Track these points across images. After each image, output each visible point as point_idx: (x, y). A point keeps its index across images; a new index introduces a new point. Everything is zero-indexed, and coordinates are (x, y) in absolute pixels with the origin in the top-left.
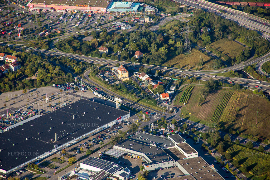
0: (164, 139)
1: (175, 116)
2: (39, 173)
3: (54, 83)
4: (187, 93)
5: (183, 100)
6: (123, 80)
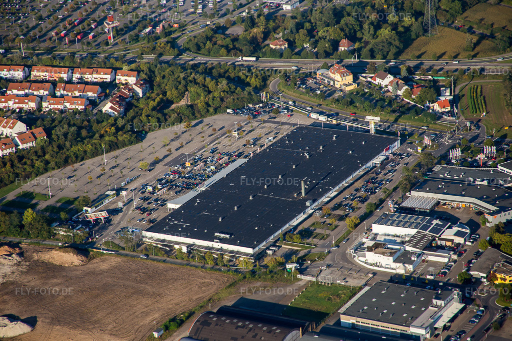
0: (492, 172)
1: (478, 135)
2: (306, 248)
3: (228, 108)
4: (477, 97)
5: (478, 109)
6: (348, 89)
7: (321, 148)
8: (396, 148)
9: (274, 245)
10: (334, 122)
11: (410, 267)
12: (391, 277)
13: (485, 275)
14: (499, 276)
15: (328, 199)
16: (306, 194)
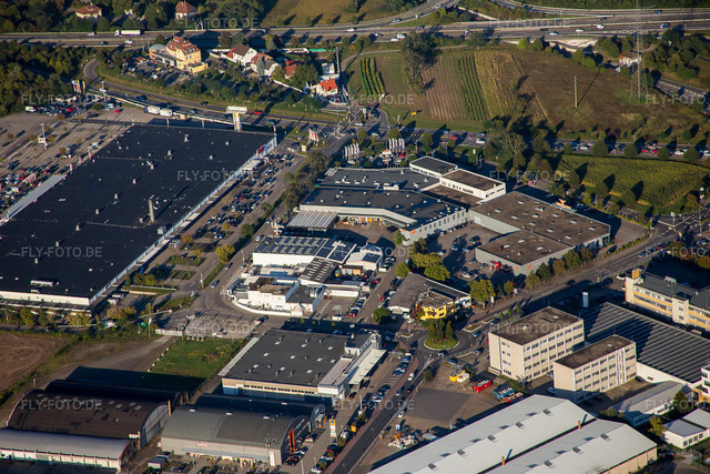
0: (402, 173)
1: (378, 124)
2: (164, 292)
4: (370, 74)
5: (373, 90)
6: (196, 70)
7: (169, 153)
8: (272, 148)
9: (118, 291)
10: (183, 117)
11: (309, 308)
12: (286, 323)
13: (408, 310)
14: (426, 309)
15: (188, 223)
16: (156, 218)
